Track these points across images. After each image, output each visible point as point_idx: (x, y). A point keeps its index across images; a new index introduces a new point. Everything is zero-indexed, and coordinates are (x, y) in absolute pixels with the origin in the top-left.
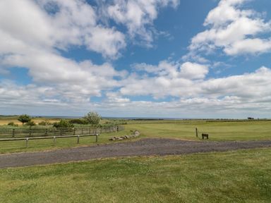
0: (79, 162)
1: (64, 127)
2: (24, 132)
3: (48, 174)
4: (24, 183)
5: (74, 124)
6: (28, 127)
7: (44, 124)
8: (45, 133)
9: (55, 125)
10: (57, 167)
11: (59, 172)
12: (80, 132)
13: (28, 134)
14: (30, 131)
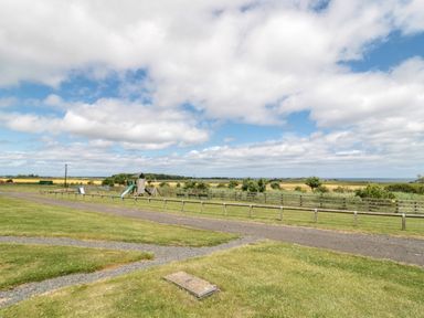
0: (402, 263)
1: (374, 197)
2: (314, 201)
3: (342, 267)
4: (309, 267)
5: (395, 193)
6: (319, 194)
7: (341, 191)
8: (343, 205)
9: (359, 193)
10: (358, 261)
11: (361, 270)
12: (410, 209)
13: (319, 204)
14: (321, 199)
